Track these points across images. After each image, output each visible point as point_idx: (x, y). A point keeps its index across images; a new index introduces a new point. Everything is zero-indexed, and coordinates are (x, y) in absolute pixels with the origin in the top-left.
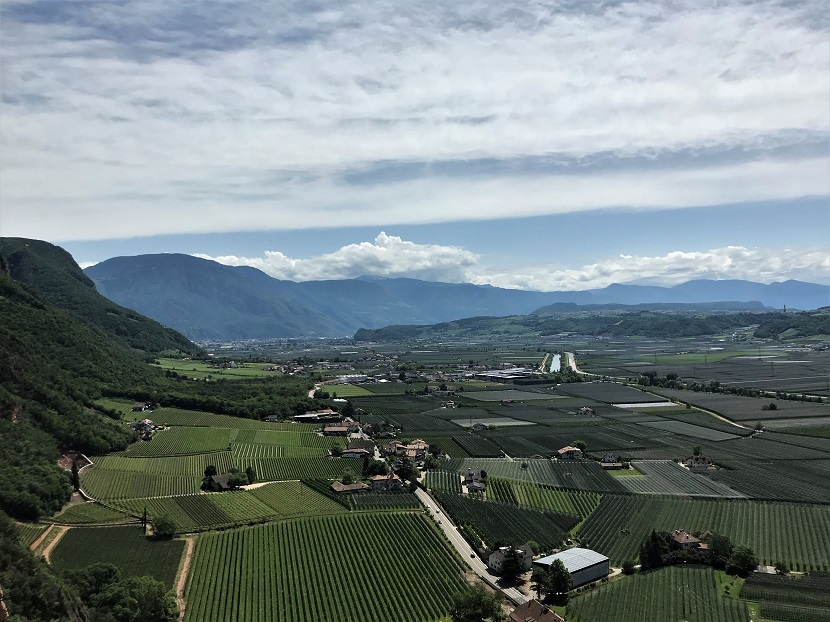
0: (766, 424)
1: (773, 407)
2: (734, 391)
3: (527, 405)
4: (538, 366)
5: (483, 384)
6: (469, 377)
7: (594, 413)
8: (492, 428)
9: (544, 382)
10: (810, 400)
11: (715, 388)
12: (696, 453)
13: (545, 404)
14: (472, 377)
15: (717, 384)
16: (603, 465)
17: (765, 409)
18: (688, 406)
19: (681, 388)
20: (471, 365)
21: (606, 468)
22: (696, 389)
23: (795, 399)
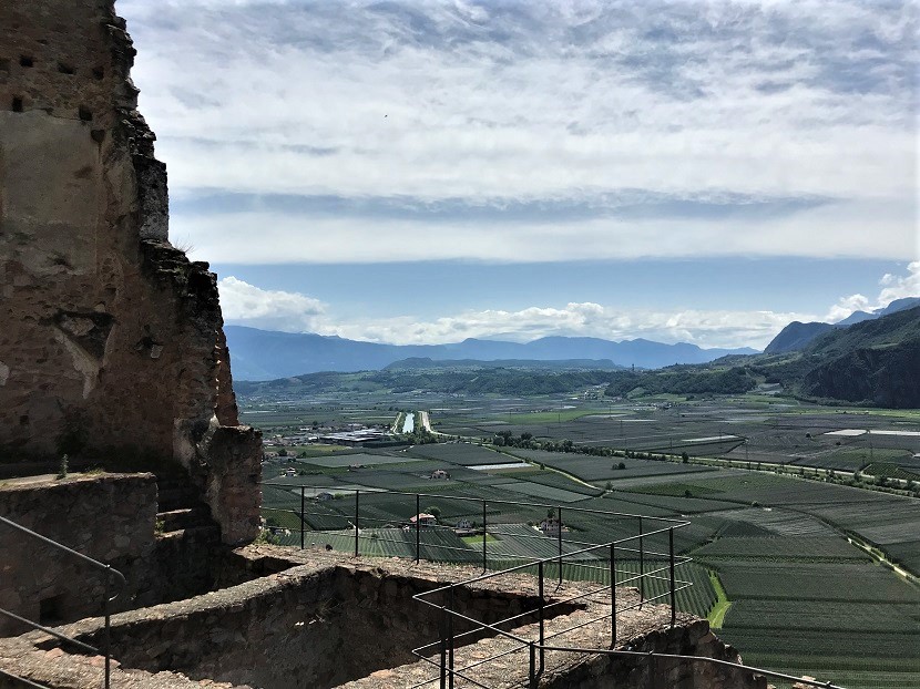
0: (616, 484)
1: (622, 467)
2: (586, 451)
3: (378, 471)
4: (389, 426)
5: (328, 448)
6: (313, 441)
7: (448, 476)
8: (338, 498)
9: (395, 444)
10: (655, 459)
11: (568, 448)
12: (550, 516)
13: (396, 468)
14: (317, 441)
15: (570, 444)
16: (457, 532)
17: (614, 468)
18: (542, 467)
19: (536, 448)
20: (315, 426)
21: (461, 535)
22: (550, 449)
23: (642, 457)
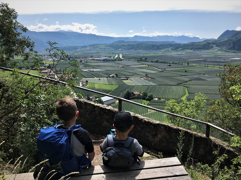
2: (162, 62)
3: (105, 66)
4: (111, 57)
5: (94, 61)
6: (90, 60)
7: (123, 67)
8: (93, 71)
9: (111, 61)
10: (180, 64)
11: (157, 62)
12: (146, 75)
13: (110, 66)
16: (121, 79)
17: (168, 66)
18: (149, 66)
19: (148, 62)
20: (91, 57)
22: (152, 62)
23: (176, 64)
